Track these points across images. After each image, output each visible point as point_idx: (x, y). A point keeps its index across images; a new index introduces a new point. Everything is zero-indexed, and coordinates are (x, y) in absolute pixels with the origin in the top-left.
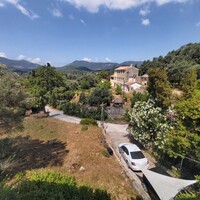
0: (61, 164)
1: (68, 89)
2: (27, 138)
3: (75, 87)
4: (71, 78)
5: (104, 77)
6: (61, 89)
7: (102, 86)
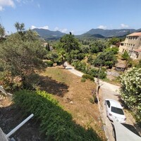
0: (62, 97)
1: (81, 52)
2: (50, 78)
3: (87, 51)
4: (85, 44)
5: (114, 43)
6: (77, 51)
7: (108, 51)
